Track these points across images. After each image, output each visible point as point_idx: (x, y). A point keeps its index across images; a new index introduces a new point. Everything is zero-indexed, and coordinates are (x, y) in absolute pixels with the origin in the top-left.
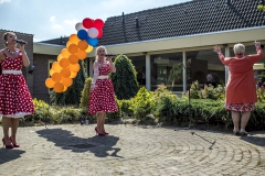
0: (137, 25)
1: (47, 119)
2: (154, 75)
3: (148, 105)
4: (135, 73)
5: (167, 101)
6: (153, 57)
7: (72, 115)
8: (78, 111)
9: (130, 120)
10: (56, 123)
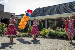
0: (43, 11)
1: (19, 36)
2: (48, 25)
3: (45, 33)
4: (42, 25)
5: (50, 32)
6: (48, 20)
7: (26, 35)
8: (27, 34)
9: (41, 37)
10: (21, 37)
